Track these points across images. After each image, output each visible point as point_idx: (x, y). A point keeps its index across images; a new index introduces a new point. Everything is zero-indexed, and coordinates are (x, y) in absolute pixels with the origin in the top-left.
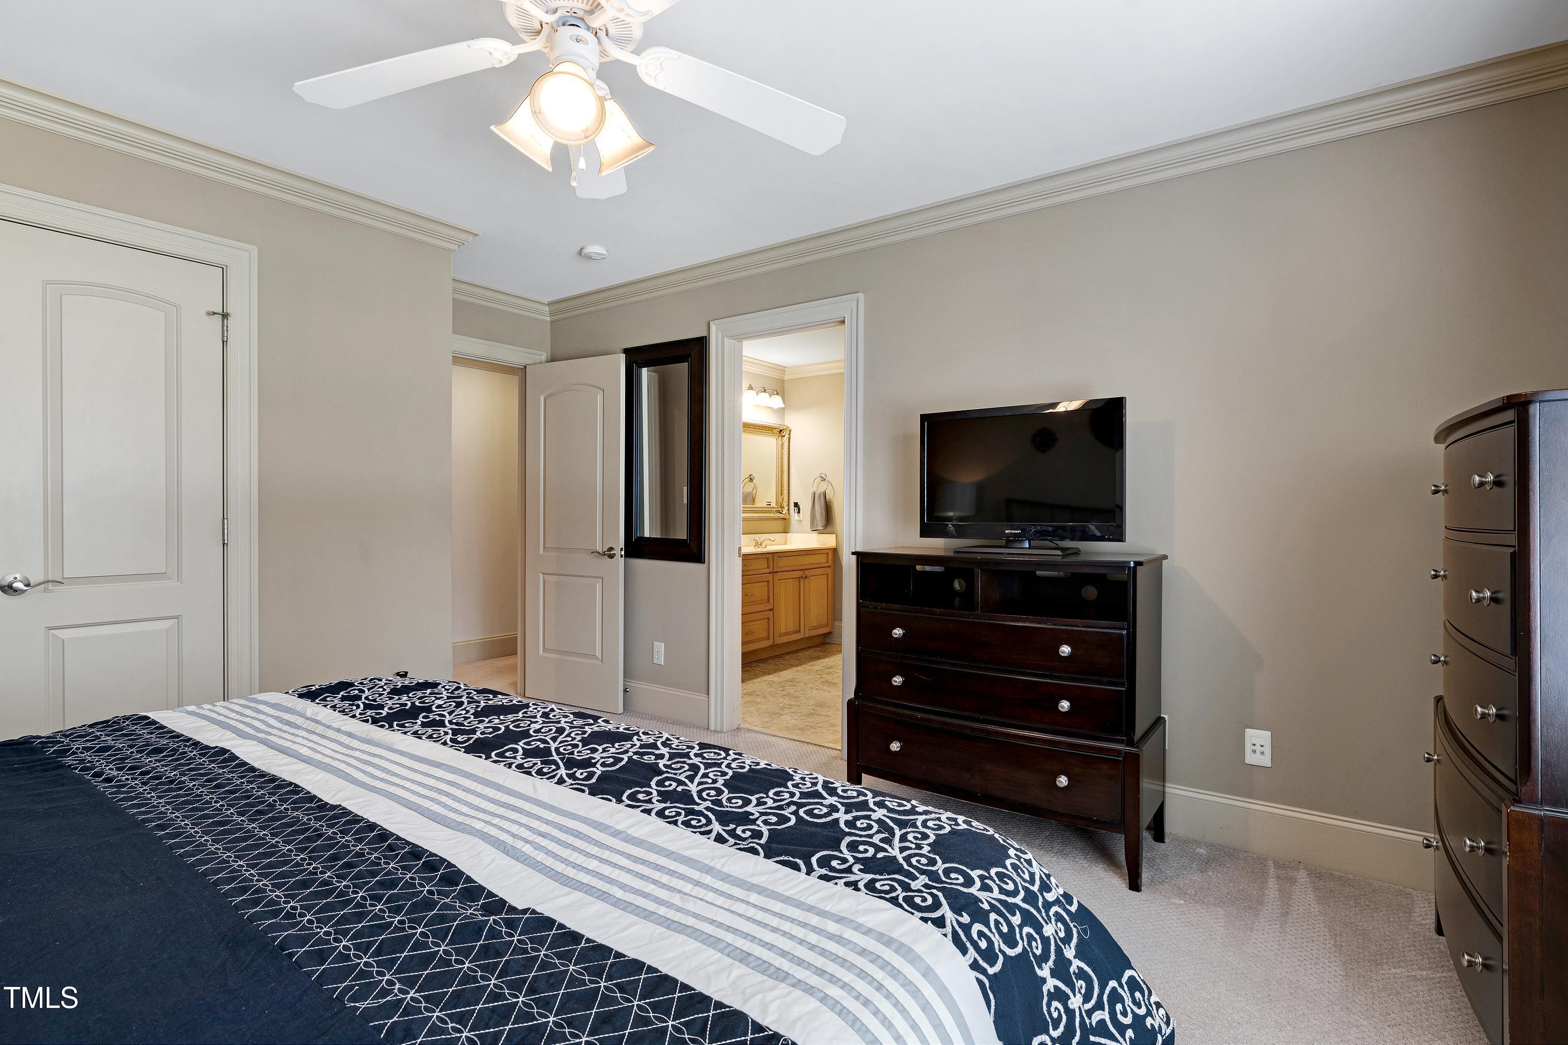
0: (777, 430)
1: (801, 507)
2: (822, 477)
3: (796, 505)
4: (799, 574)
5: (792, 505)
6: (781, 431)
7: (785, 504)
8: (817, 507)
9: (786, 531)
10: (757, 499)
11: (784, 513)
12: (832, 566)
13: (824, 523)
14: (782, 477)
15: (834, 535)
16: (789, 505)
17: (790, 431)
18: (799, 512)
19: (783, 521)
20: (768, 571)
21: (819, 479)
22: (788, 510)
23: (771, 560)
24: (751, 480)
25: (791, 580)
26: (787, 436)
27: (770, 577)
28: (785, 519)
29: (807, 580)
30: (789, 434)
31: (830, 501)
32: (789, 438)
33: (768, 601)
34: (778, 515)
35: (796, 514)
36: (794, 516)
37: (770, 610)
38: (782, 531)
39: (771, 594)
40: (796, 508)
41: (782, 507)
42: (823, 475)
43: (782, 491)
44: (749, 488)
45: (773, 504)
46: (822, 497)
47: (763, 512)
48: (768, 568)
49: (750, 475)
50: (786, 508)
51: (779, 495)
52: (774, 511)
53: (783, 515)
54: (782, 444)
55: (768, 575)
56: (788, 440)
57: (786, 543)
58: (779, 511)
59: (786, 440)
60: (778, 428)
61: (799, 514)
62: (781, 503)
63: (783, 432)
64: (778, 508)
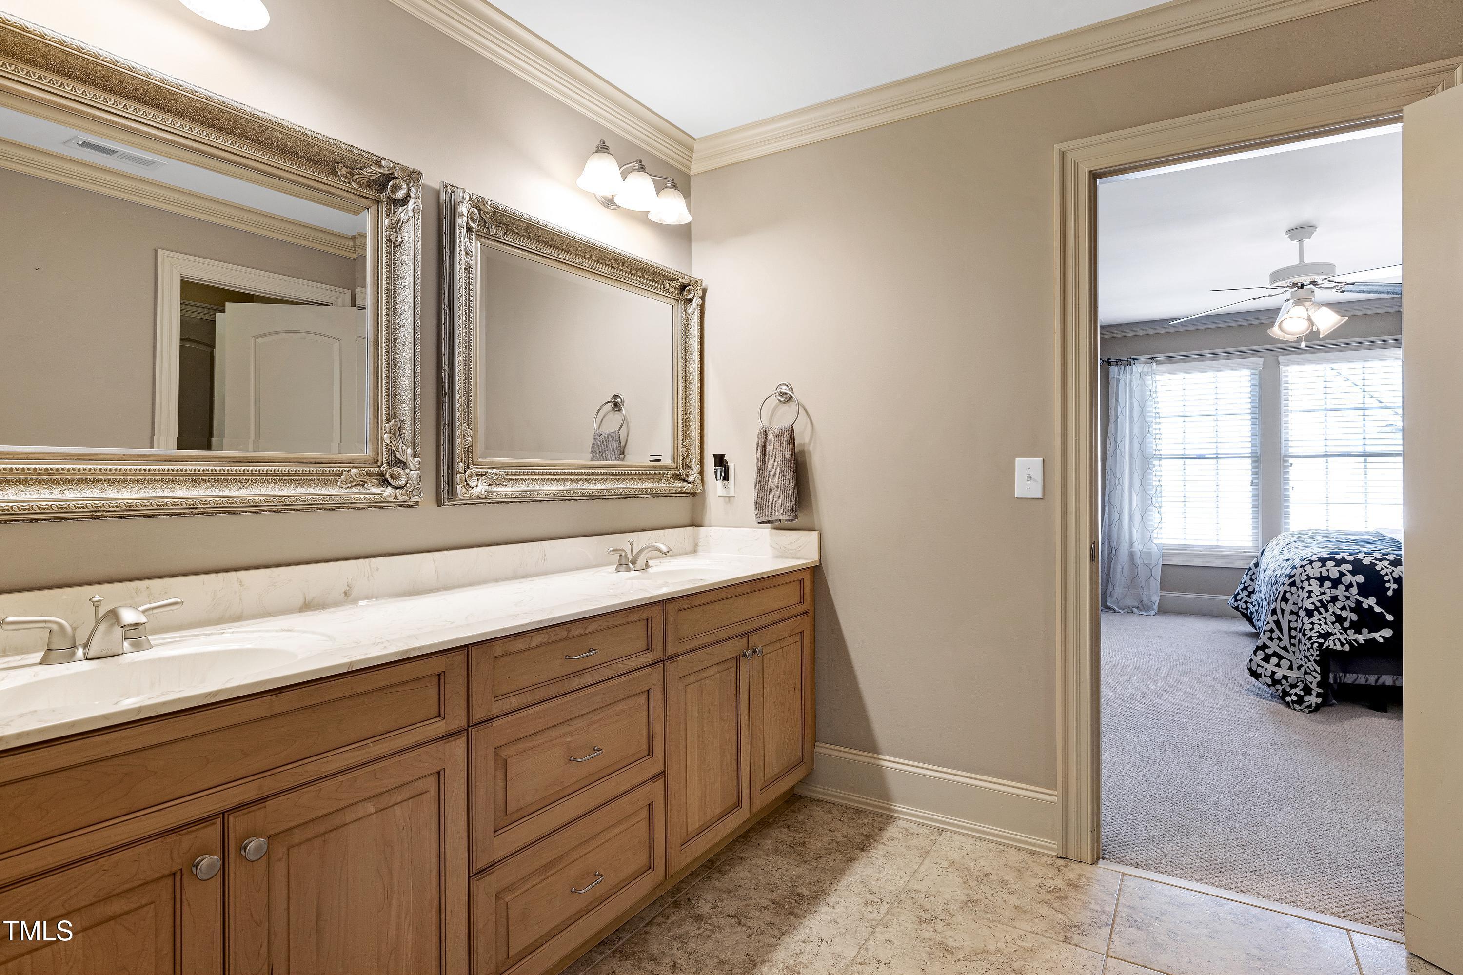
0: (674, 284)
1: (731, 465)
2: (782, 394)
3: (720, 460)
4: (737, 645)
5: (710, 462)
6: (683, 287)
7: (694, 460)
8: (774, 467)
9: (695, 523)
10: (629, 449)
11: (691, 479)
12: (811, 612)
13: (791, 503)
14: (686, 396)
15: (814, 535)
16: (702, 462)
17: (704, 291)
18: (726, 478)
19: (687, 501)
20: (648, 658)
21: (774, 401)
22: (701, 473)
23: (657, 622)
24: (617, 406)
25: (715, 670)
26: (697, 301)
27: (654, 677)
28: (694, 494)
29: (756, 660)
30: (703, 298)
31: (803, 452)
32: (702, 307)
33: (650, 752)
34: (678, 484)
35: (720, 483)
36: (715, 488)
37: (654, 778)
38: (687, 521)
39: (658, 728)
40: (719, 469)
41: (687, 467)
42: (784, 389)
43: (686, 428)
44: (612, 423)
45: (667, 460)
46: (785, 440)
47: (640, 478)
48: (648, 649)
49: (616, 397)
50: (696, 468)
51: (680, 438)
52: (668, 475)
53: (690, 485)
54: (688, 320)
55: (649, 670)
56: (699, 311)
57: (695, 551)
58: (680, 474)
59: (695, 309)
60: (676, 280)
61: (727, 482)
62: (684, 458)
63: (689, 291)
64: (677, 468)
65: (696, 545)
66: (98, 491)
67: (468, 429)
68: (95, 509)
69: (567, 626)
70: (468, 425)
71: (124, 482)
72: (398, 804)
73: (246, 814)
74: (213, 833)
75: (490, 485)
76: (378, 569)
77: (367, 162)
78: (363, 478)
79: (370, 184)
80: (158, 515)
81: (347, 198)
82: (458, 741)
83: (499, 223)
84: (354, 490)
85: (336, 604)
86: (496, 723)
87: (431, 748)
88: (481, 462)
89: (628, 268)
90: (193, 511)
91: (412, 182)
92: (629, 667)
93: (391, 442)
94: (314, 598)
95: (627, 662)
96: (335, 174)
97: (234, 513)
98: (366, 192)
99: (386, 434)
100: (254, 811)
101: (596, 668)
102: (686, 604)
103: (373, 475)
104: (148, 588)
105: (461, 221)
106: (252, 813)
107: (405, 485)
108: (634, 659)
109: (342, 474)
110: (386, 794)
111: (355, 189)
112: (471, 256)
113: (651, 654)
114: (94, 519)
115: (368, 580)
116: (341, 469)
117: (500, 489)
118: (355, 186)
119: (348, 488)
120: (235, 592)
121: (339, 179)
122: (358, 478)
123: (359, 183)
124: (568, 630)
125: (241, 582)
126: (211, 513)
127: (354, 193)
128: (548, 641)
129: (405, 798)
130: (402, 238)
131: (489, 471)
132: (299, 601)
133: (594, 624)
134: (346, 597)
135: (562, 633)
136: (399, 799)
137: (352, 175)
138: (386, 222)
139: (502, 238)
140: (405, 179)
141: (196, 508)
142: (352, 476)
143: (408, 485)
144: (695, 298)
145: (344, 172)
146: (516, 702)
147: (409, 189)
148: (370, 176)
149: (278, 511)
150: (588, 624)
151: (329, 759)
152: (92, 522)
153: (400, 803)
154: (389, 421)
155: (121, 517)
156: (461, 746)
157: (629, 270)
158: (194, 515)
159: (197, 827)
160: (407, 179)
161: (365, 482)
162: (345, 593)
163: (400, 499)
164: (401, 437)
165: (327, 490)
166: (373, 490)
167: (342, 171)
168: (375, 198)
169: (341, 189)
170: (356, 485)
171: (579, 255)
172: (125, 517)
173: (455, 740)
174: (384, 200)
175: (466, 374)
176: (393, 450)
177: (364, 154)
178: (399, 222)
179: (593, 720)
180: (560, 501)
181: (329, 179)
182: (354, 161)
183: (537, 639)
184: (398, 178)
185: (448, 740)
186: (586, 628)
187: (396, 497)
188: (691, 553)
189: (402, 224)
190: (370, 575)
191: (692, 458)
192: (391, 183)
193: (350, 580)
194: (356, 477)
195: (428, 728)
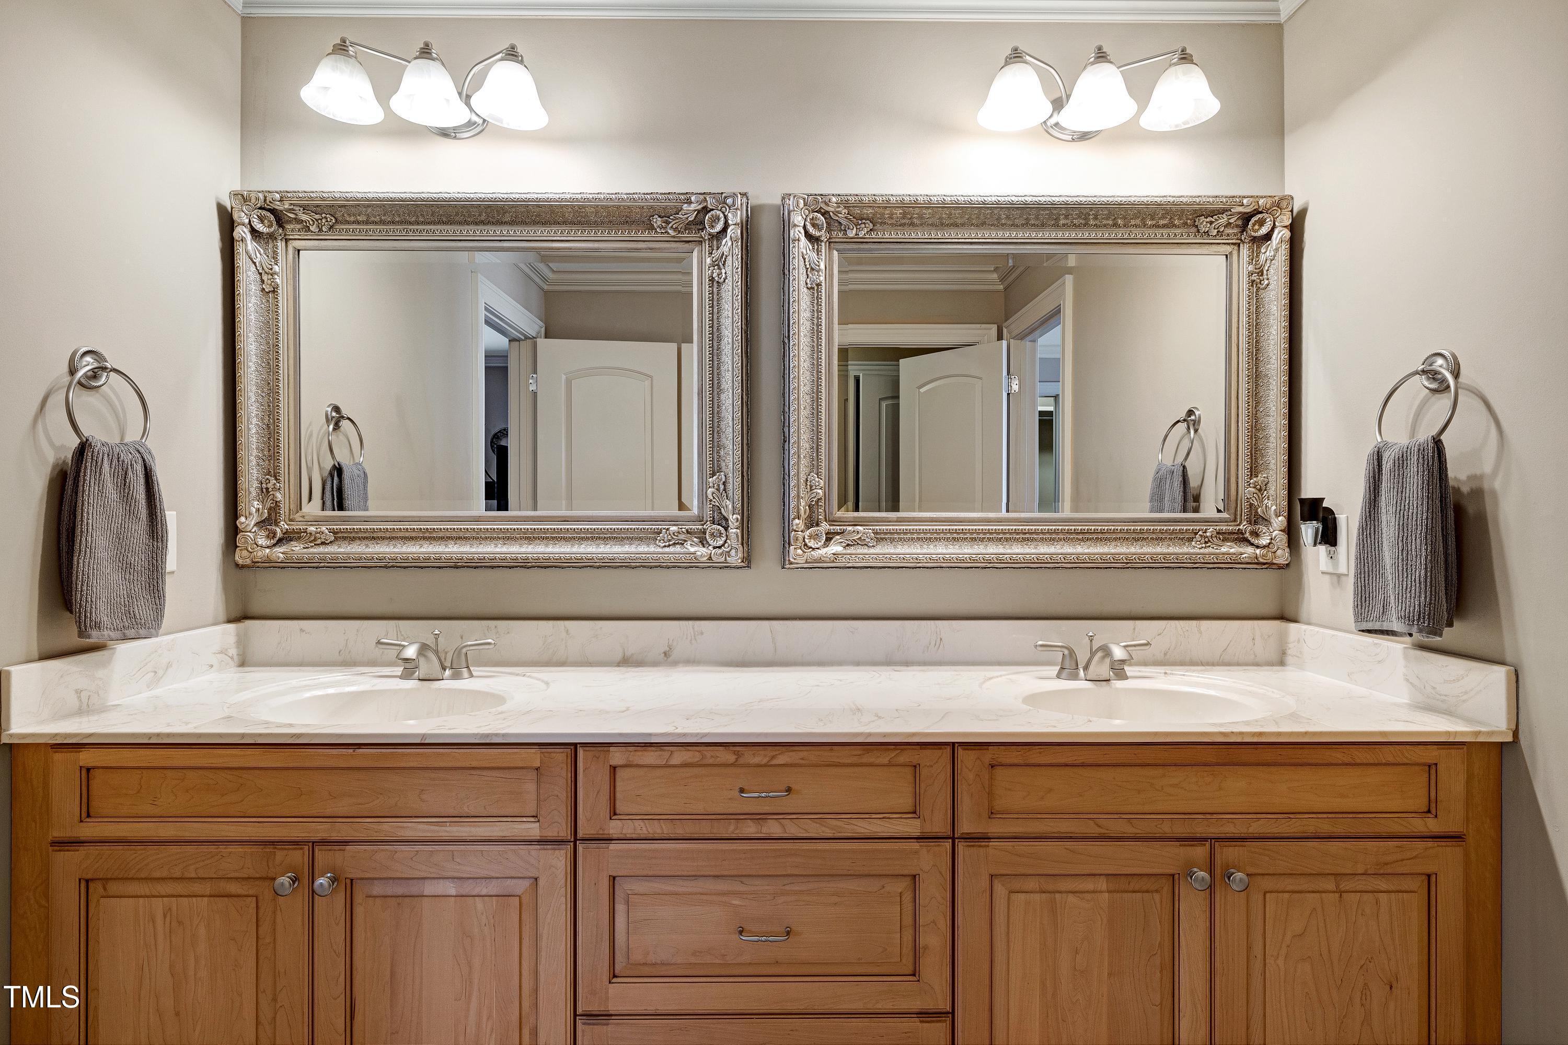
0: (1222, 219)
1: (1341, 518)
2: (1431, 374)
3: (1312, 509)
4: (1170, 854)
6: (1245, 220)
7: (1273, 509)
9: (1283, 616)
11: (1263, 541)
17: (1297, 214)
18: (1332, 541)
20: (913, 828)
21: (1416, 391)
23: (936, 776)
26: (1281, 236)
27: (923, 859)
28: (1276, 569)
30: (1295, 227)
32: (1295, 242)
33: (917, 973)
34: (1229, 549)
35: (1322, 550)
36: (1315, 558)
37: (924, 1015)
38: (1270, 611)
39: (931, 941)
40: (1309, 525)
41: (1258, 519)
42: (1436, 364)
48: (913, 814)
49: (1190, 412)
50: (1278, 522)
51: (1243, 472)
52: (1208, 534)
53: (1258, 551)
54: (1262, 272)
55: (915, 845)
56: (1287, 252)
57: (1282, 663)
58: (1240, 532)
59: (1277, 250)
60: (1223, 211)
61: (1333, 548)
62: (1251, 505)
63: (1262, 223)
64: (1235, 521)
65: (1284, 653)
66: (493, 546)
67: (817, 479)
68: (458, 561)
69: (738, 748)
70: (817, 474)
71: (477, 538)
72: (481, 896)
73: (328, 850)
74: (299, 857)
75: (848, 545)
76: (702, 633)
77: (676, 204)
78: (682, 537)
79: (689, 226)
80: (500, 567)
81: (668, 249)
82: (557, 852)
83: (859, 220)
84: (672, 549)
85: (655, 664)
86: (613, 846)
87: (523, 849)
88: (840, 518)
89: (1107, 219)
90: (525, 565)
91: (727, 207)
92: (862, 830)
93: (714, 498)
94: (632, 654)
95: (860, 823)
96: (652, 228)
97: (560, 567)
98: (686, 236)
99: (710, 489)
100: (335, 850)
101: (794, 816)
102: (1014, 756)
103: (695, 533)
104: (496, 627)
105: (797, 233)
106: (333, 852)
107: (723, 545)
108: (878, 822)
109: (660, 533)
110: (471, 881)
111: (674, 237)
112: (818, 271)
113: (917, 822)
114: (457, 568)
115: (691, 643)
116: (660, 527)
117: (865, 550)
118: (671, 232)
119: (665, 546)
120: (562, 639)
121: (656, 232)
122: (677, 536)
123: (675, 229)
124: (738, 755)
125: (567, 631)
126: (541, 567)
127: (675, 241)
128: (701, 763)
129: (492, 894)
130: (726, 273)
131: (850, 528)
132: (618, 656)
133: (791, 754)
134: (666, 659)
135: (728, 757)
136: (484, 892)
137: (668, 223)
138: (709, 261)
139: (867, 236)
140: (719, 208)
141: (529, 562)
142: (670, 535)
143: (726, 545)
144: (1276, 231)
145: (659, 223)
146: (644, 829)
147: (725, 217)
148: (687, 218)
149: (598, 568)
150: (777, 753)
151: (405, 825)
152: (455, 570)
153: (483, 896)
154: (713, 475)
155: (476, 567)
156: (561, 859)
157: (1111, 222)
158: (528, 568)
159: (291, 847)
160: (722, 208)
161: (685, 541)
162: (665, 653)
163: (714, 559)
164: (726, 492)
165: (643, 548)
166: (693, 548)
167: (657, 221)
168: (697, 239)
169: (661, 241)
170: (674, 544)
171: (1003, 225)
172: (478, 567)
173: (555, 849)
174: (706, 238)
175: (813, 413)
176: (718, 507)
177: (671, 197)
178: (722, 257)
179: (787, 888)
180: (968, 568)
181: (646, 235)
182: (665, 208)
183: (679, 757)
184: (713, 210)
185: (545, 846)
186: (773, 757)
187: (710, 558)
188: (1270, 664)
189: (725, 259)
190: (693, 637)
191: (1269, 505)
192: (707, 218)
193: (671, 642)
194: (674, 535)
195: (517, 826)
